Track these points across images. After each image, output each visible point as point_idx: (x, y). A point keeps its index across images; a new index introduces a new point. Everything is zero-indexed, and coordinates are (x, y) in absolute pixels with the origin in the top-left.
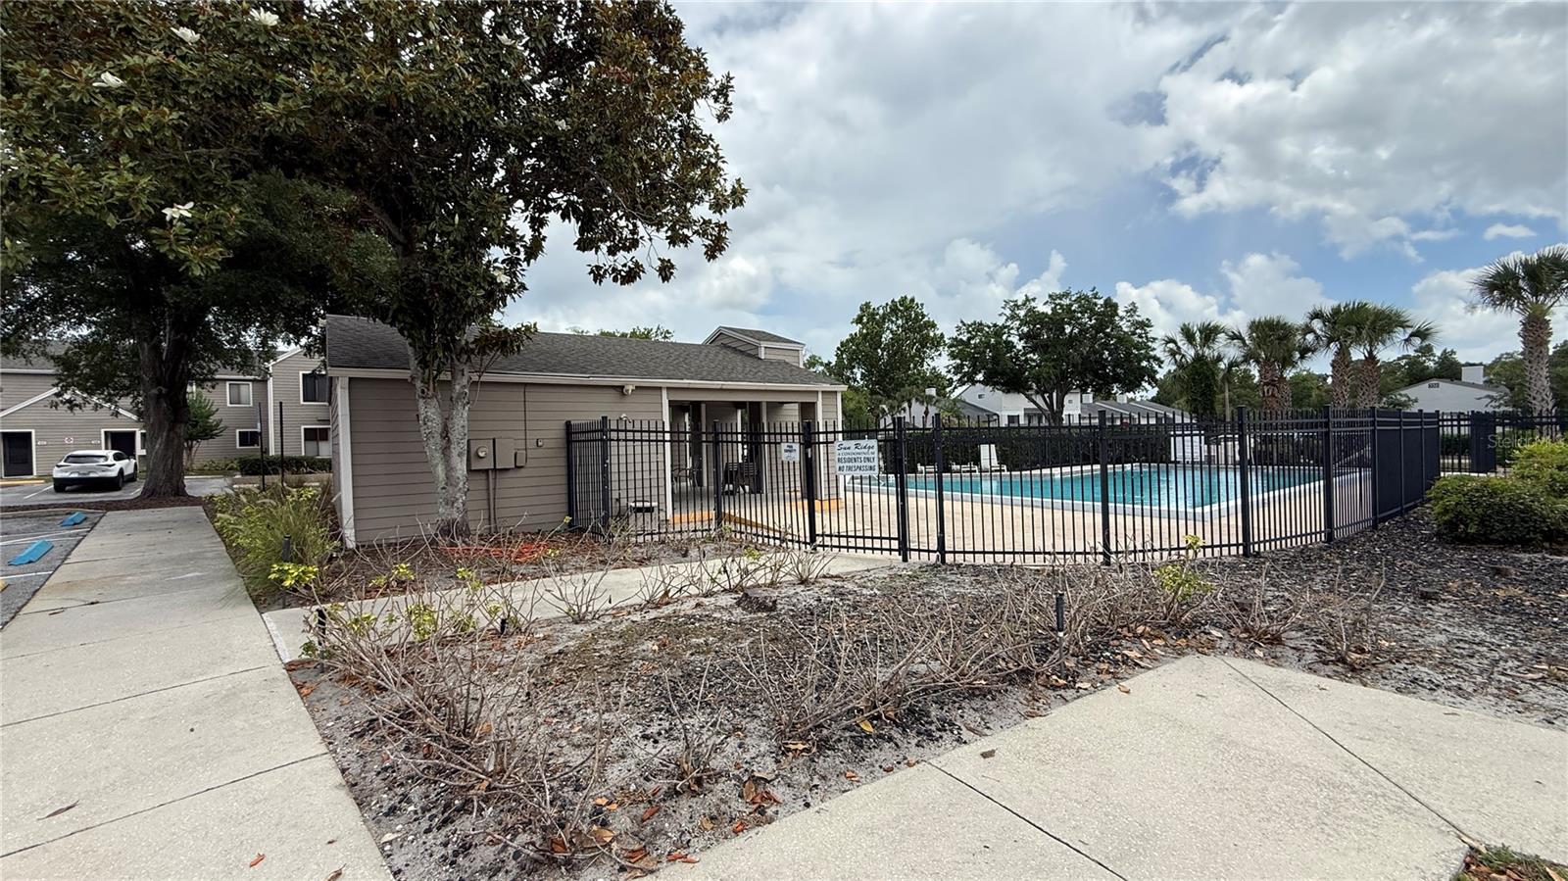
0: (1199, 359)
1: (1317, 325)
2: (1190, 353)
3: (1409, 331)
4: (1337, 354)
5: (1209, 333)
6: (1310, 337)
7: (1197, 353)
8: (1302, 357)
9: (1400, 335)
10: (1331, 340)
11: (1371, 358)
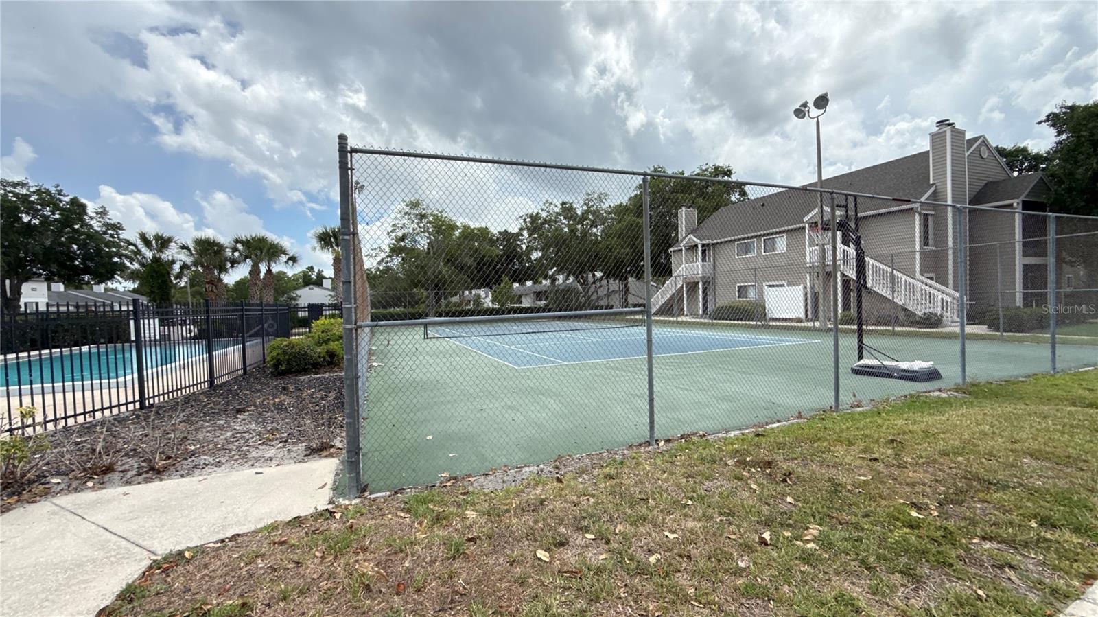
0: (156, 260)
1: (239, 246)
2: (149, 254)
3: (287, 257)
4: (253, 266)
5: (164, 242)
6: (236, 254)
7: (154, 257)
8: (232, 266)
9: (284, 258)
10: (247, 257)
11: (269, 271)
